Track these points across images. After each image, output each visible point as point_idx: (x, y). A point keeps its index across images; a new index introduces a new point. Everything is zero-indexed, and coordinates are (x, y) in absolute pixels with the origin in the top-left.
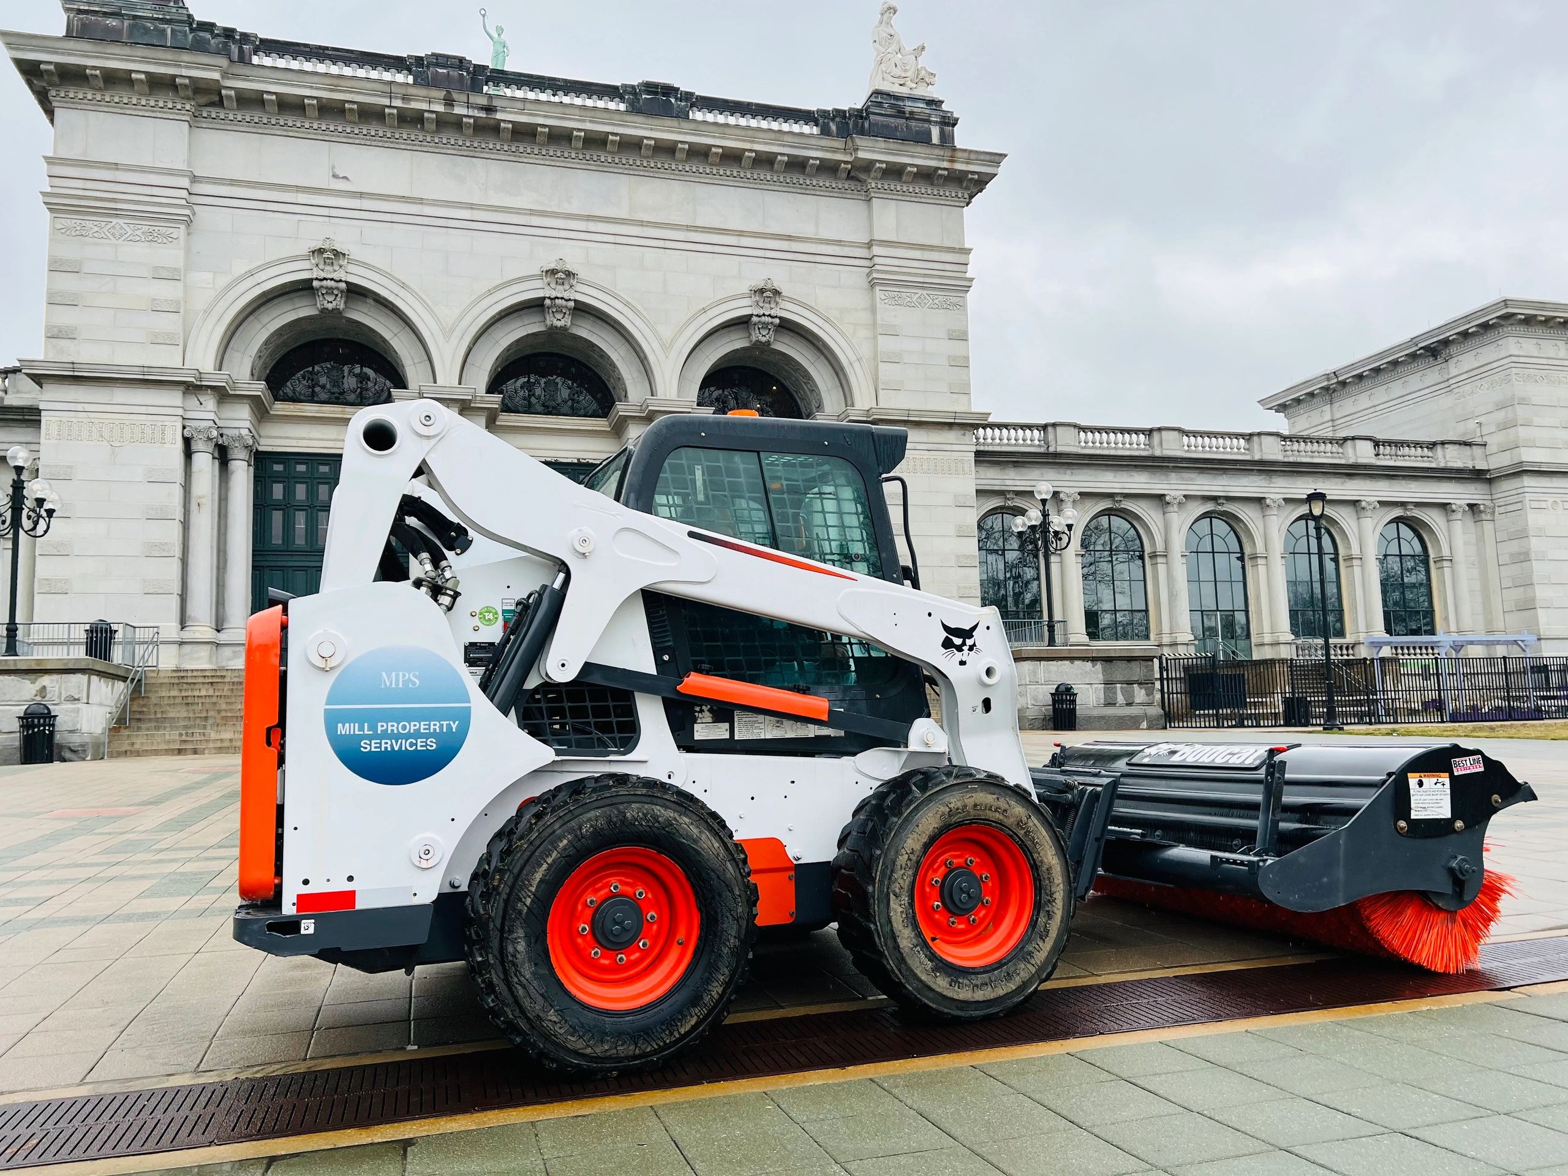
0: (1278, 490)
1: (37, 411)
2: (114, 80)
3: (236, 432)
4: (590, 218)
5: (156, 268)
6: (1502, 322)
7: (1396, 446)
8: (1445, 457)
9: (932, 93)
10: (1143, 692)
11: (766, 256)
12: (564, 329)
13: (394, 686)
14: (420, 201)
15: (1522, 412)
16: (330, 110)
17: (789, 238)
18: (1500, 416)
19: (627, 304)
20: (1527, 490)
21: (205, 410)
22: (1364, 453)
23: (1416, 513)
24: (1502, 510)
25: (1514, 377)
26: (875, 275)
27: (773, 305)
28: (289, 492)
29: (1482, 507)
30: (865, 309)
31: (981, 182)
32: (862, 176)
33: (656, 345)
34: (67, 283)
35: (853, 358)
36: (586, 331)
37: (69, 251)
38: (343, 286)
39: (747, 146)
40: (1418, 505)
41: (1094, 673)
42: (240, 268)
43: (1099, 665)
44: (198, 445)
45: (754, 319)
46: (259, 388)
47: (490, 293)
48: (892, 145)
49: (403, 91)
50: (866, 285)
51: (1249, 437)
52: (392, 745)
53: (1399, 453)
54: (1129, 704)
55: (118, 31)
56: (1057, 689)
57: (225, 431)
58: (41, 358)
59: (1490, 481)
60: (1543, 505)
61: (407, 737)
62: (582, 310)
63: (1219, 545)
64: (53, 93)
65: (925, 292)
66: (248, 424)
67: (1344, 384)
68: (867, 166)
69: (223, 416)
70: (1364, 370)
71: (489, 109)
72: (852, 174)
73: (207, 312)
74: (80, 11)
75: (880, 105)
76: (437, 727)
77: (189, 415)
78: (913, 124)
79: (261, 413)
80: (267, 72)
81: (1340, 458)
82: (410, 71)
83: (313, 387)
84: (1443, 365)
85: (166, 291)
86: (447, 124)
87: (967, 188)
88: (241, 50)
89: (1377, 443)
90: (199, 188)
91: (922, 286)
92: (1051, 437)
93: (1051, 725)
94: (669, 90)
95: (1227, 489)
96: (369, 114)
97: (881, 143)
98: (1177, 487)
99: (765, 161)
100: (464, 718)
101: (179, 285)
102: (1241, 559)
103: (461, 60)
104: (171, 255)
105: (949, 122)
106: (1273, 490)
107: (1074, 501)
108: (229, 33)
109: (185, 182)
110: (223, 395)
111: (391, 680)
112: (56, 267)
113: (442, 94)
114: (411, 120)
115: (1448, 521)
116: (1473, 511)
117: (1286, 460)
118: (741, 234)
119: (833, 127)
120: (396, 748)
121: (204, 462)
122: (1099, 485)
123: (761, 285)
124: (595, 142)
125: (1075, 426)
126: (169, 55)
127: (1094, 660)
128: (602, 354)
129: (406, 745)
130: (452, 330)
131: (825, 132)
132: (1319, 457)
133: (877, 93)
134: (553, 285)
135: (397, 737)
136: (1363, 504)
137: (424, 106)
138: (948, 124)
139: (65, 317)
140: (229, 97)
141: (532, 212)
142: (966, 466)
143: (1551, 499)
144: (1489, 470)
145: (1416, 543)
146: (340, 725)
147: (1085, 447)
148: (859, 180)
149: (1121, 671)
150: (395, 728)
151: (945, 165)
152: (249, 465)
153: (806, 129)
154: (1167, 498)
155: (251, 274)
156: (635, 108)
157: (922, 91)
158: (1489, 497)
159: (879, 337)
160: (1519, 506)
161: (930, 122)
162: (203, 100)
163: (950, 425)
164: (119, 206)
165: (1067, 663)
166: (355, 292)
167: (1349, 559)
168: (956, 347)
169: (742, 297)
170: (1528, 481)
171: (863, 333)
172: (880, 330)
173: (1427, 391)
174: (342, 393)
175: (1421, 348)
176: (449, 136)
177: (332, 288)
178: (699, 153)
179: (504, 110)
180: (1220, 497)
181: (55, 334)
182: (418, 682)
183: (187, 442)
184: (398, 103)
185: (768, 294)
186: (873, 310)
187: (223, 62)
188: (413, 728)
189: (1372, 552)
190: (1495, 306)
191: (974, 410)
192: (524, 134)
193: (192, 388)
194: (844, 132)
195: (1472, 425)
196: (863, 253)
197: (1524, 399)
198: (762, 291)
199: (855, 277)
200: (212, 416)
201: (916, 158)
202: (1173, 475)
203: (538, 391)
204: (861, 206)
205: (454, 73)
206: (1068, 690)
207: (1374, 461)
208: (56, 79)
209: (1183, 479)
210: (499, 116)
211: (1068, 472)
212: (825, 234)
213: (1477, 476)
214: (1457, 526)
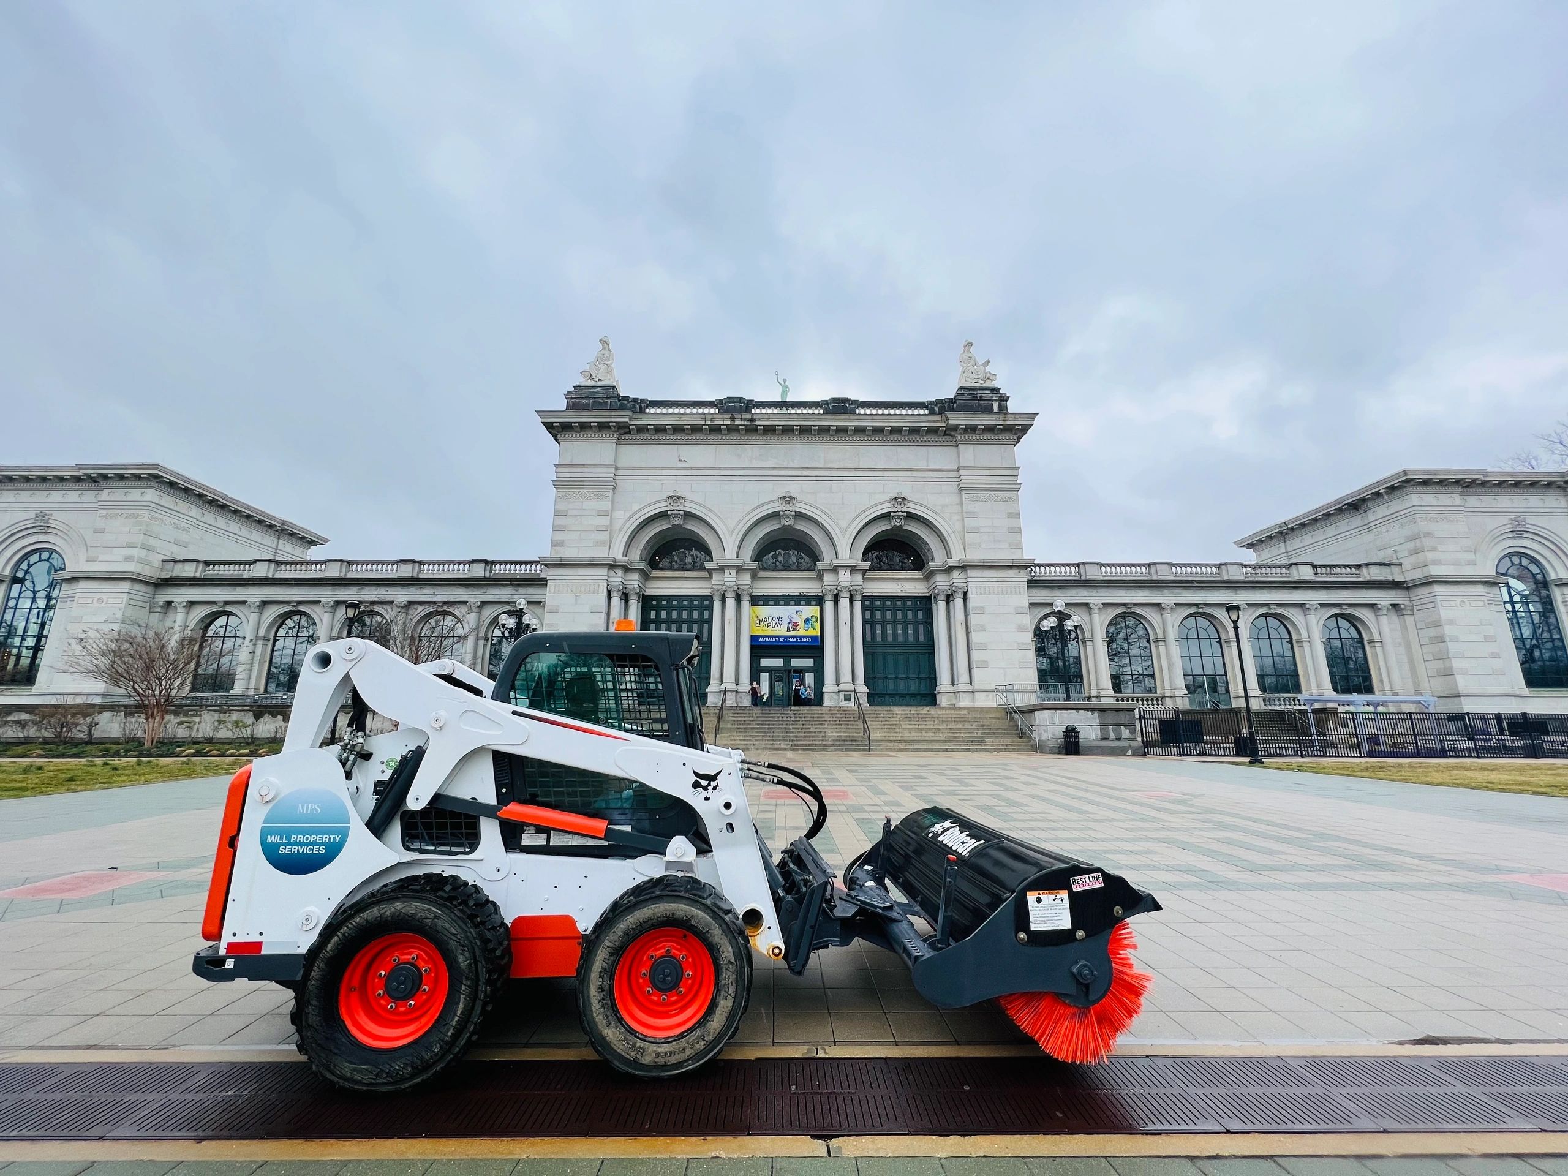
0: (1242, 599)
1: (545, 580)
2: (584, 427)
3: (632, 586)
4: (803, 469)
5: (599, 511)
6: (1405, 485)
7: (1330, 568)
8: (1369, 574)
9: (995, 384)
10: (1128, 731)
11: (897, 480)
12: (790, 526)
13: (305, 812)
14: (719, 468)
15: (1427, 542)
16: (677, 430)
17: (911, 469)
18: (1411, 545)
19: (822, 511)
20: (1437, 594)
21: (618, 576)
22: (1306, 573)
23: (1350, 611)
24: (1419, 607)
25: (1419, 520)
26: (961, 486)
27: (903, 506)
28: (658, 614)
29: (1402, 606)
30: (957, 504)
31: (1024, 429)
32: (953, 433)
33: (838, 531)
34: (561, 521)
35: (950, 532)
36: (801, 526)
37: (562, 506)
38: (682, 512)
39: (886, 424)
40: (1351, 605)
41: (1093, 718)
42: (636, 508)
43: (1096, 714)
44: (614, 594)
45: (892, 514)
46: (642, 565)
47: (752, 510)
48: (970, 415)
49: (711, 416)
50: (957, 491)
51: (1219, 566)
52: (298, 850)
53: (1333, 572)
54: (1119, 739)
55: (587, 405)
56: (1066, 728)
57: (627, 586)
58: (549, 556)
59: (1408, 588)
60: (1452, 604)
61: (307, 845)
62: (799, 516)
63: (1202, 634)
64: (559, 436)
65: (992, 493)
66: (637, 582)
67: (1292, 529)
68: (955, 428)
69: (627, 579)
70: (1306, 520)
71: (752, 420)
72: (947, 432)
73: (620, 530)
74: (572, 398)
75: (962, 394)
76: (327, 839)
77: (610, 579)
78: (982, 402)
79: (646, 577)
80: (653, 416)
81: (1287, 577)
82: (717, 407)
83: (672, 562)
84: (1364, 514)
85: (604, 521)
86: (731, 429)
87: (1016, 434)
88: (641, 406)
89: (1315, 567)
90: (620, 472)
91: (990, 489)
92: (1082, 571)
93: (1064, 751)
94: (845, 400)
95: (1204, 598)
96: (696, 430)
97: (962, 415)
98: (1170, 598)
99: (896, 431)
100: (344, 834)
101: (609, 518)
102: (1220, 642)
103: (741, 399)
104: (605, 504)
105: (1004, 399)
106: (1238, 599)
107: (1099, 608)
108: (635, 400)
109: (613, 470)
110: (626, 569)
111: (303, 810)
112: (557, 513)
113: (729, 416)
114: (715, 430)
115: (1376, 616)
116: (1396, 609)
117: (1247, 579)
118: (884, 470)
119: (936, 409)
120: (301, 852)
121: (616, 601)
122: (1116, 598)
123: (896, 496)
124: (805, 430)
125: (1098, 564)
126: (607, 413)
127: (1093, 710)
128: (811, 538)
129: (306, 850)
130: (733, 531)
131: (932, 412)
132: (1272, 577)
133: (961, 388)
134: (784, 504)
135: (301, 844)
136: (1308, 606)
137: (721, 423)
138: (1003, 401)
139: (559, 536)
140: (633, 429)
141: (774, 469)
142: (1022, 590)
143: (1459, 600)
144: (1405, 582)
145: (1353, 631)
146: (269, 837)
147: (1105, 576)
148: (950, 435)
149: (1111, 718)
150: (301, 839)
151: (1001, 422)
152: (638, 602)
153: (922, 412)
154: (1163, 605)
155: (640, 510)
156: (827, 412)
157: (988, 384)
158: (1408, 599)
159: (965, 519)
160: (1432, 605)
161: (992, 400)
162: (622, 431)
163: (1011, 567)
164: (584, 484)
165: (1074, 711)
166: (688, 515)
167: (1300, 641)
168: (1013, 523)
169: (886, 502)
170: (1437, 588)
171: (956, 518)
172: (965, 515)
173: (1354, 531)
174: (685, 564)
175: (1345, 505)
176: (734, 436)
177: (677, 514)
178: (860, 431)
179: (759, 420)
180: (1200, 604)
181: (555, 544)
182: (319, 810)
183: (609, 592)
184: (709, 423)
185: (899, 500)
186: (961, 504)
187: (630, 413)
188: (312, 839)
189: (1317, 636)
190: (1398, 475)
191: (1025, 558)
192: (769, 430)
193: (612, 566)
194: (942, 411)
195: (1389, 552)
196: (956, 474)
197: (1428, 533)
198: (896, 499)
199: (953, 487)
200: (620, 579)
201: (982, 420)
202: (1166, 591)
203: (780, 559)
204: (954, 449)
205: (737, 405)
206: (1074, 729)
207: (1313, 578)
208: (560, 430)
209: (1173, 593)
210: (757, 423)
211: (1095, 591)
212: (932, 466)
213: (1396, 585)
214: (1384, 619)
